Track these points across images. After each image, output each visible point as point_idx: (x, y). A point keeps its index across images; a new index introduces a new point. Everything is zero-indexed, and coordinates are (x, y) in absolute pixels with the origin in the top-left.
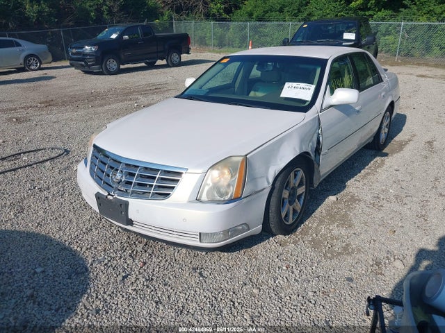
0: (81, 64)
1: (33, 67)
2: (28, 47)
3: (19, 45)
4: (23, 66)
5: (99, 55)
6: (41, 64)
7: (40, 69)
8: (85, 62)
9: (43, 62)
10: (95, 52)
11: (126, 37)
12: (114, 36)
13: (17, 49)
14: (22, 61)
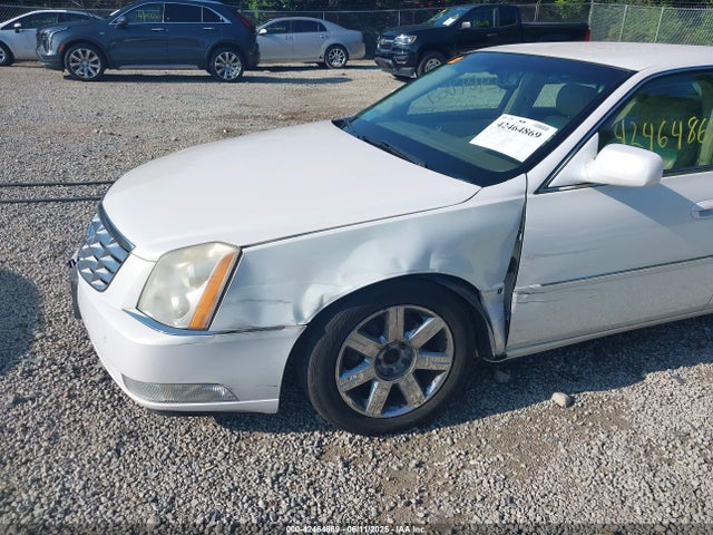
0: (388, 64)
1: (335, 64)
2: (335, 33)
3: (323, 29)
4: (322, 60)
5: (415, 51)
6: (347, 59)
7: (345, 67)
8: (393, 61)
9: (351, 56)
10: (412, 45)
11: (467, 24)
12: (449, 22)
13: (320, 34)
14: (322, 53)
